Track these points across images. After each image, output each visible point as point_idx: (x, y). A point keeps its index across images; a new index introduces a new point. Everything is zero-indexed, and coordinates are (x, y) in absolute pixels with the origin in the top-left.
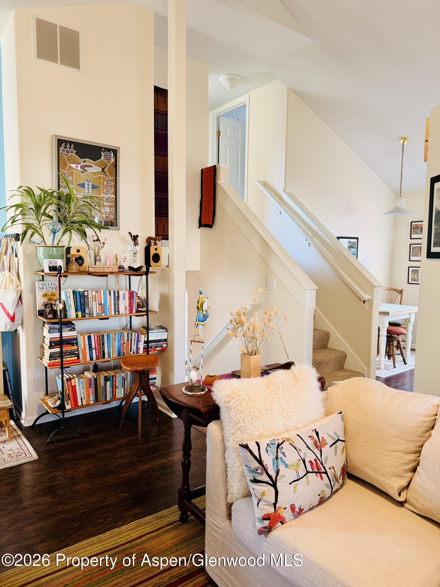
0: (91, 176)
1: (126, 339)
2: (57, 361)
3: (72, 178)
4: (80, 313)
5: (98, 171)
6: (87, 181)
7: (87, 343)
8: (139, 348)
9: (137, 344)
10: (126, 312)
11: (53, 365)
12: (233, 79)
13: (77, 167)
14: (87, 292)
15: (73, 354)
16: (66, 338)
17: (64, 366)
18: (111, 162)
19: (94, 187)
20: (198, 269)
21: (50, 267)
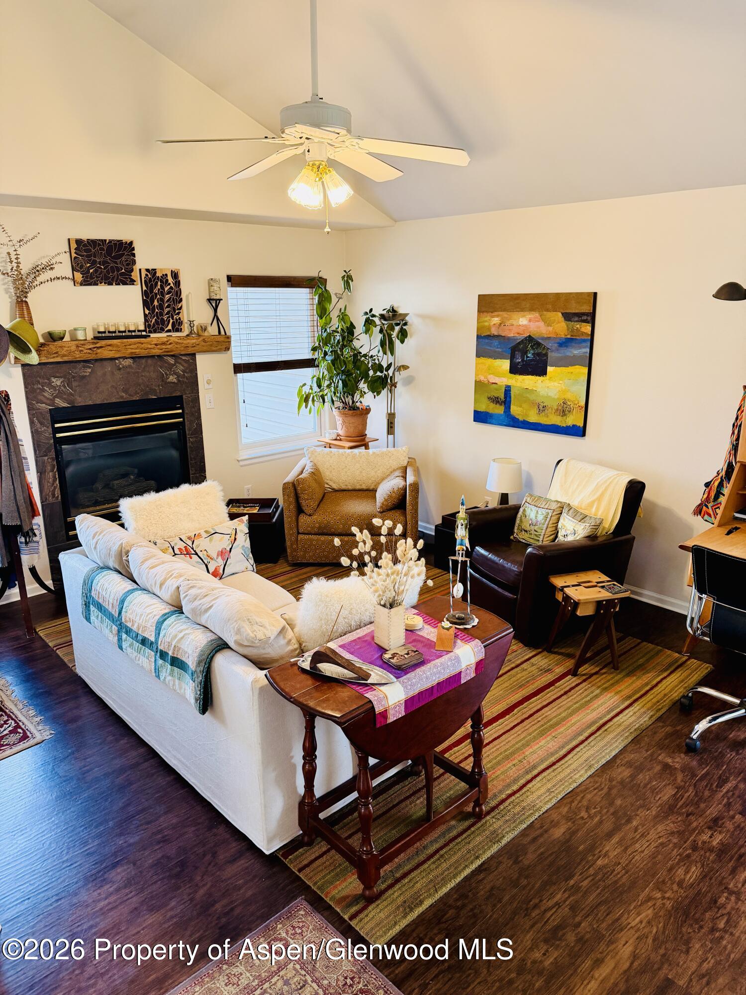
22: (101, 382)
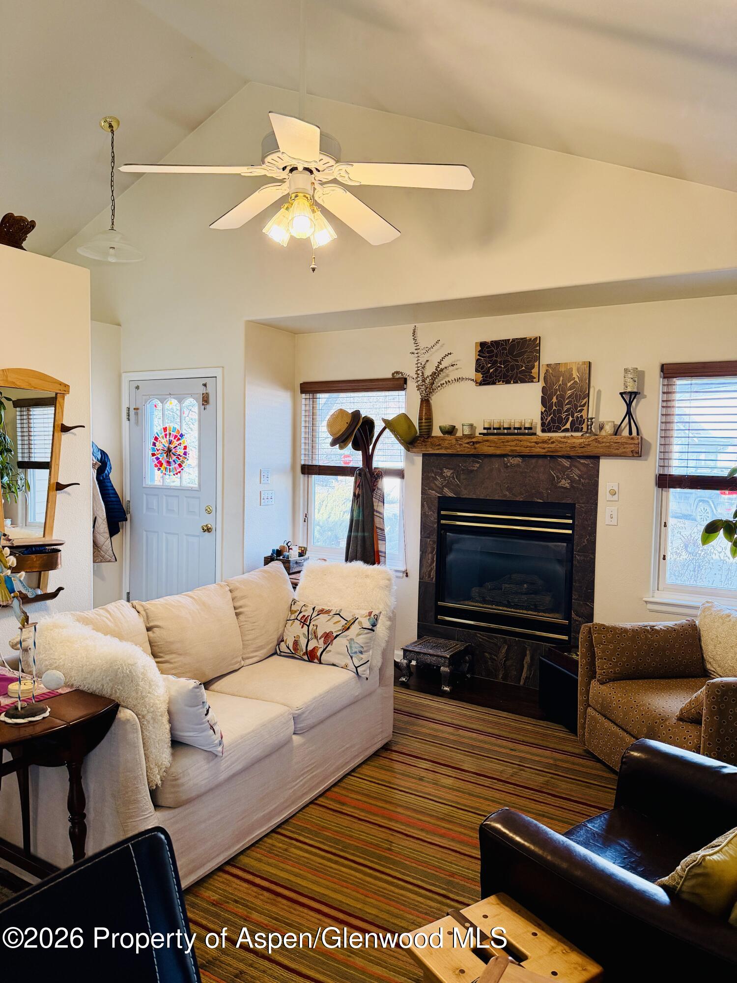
22: (487, 478)
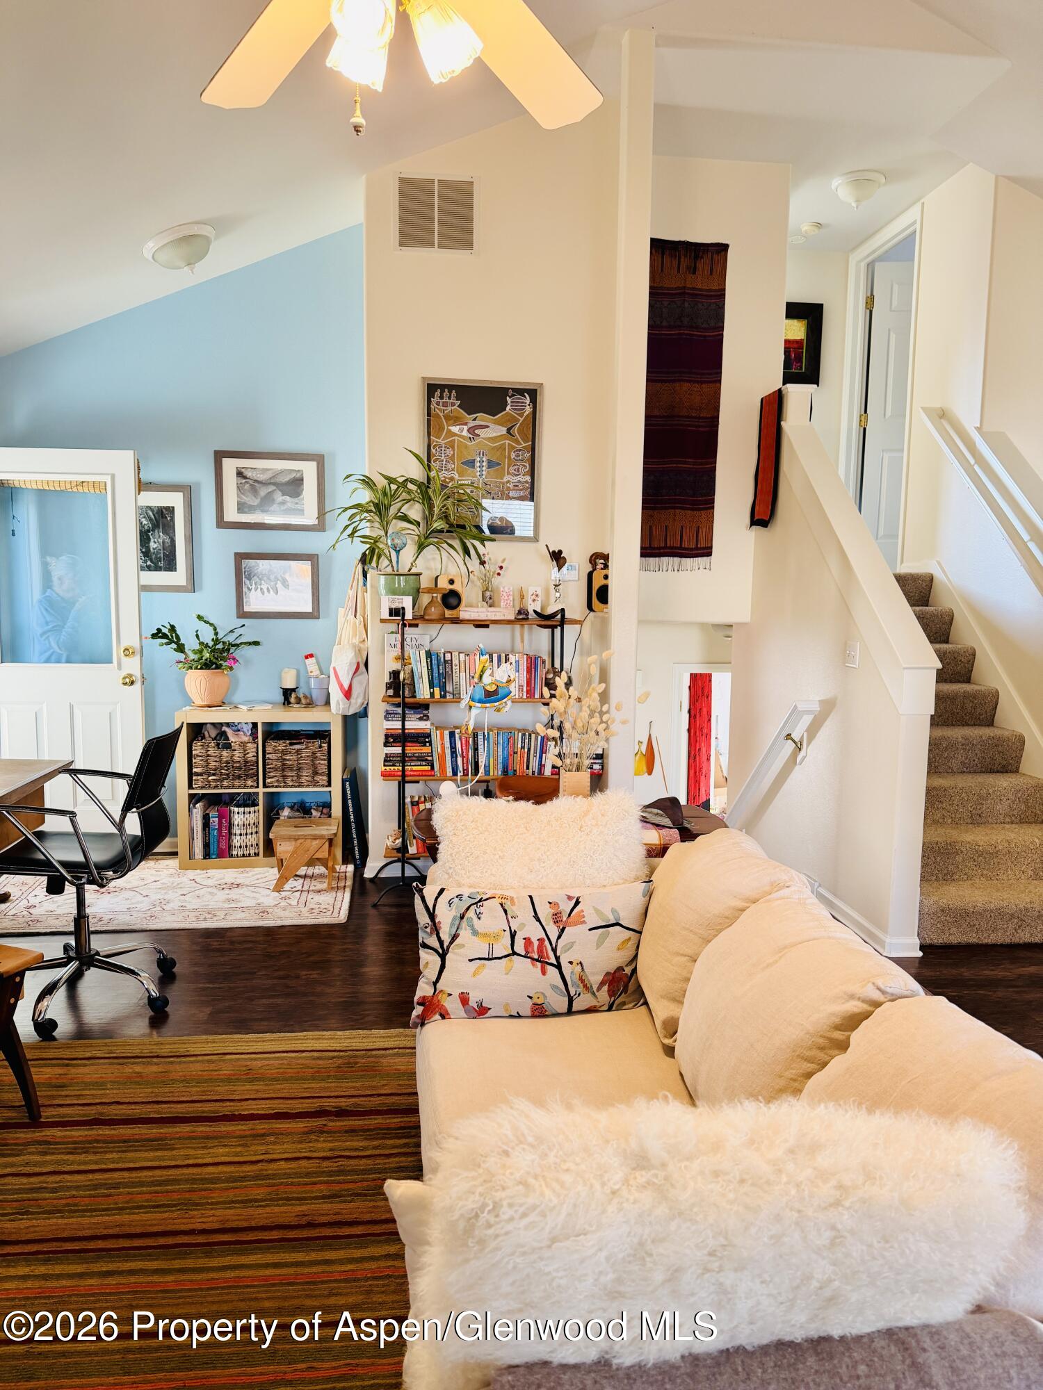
0: (487, 445)
1: (520, 746)
2: (396, 768)
3: (452, 452)
4: (437, 691)
5: (499, 434)
6: (479, 454)
7: (447, 744)
8: (544, 765)
9: (541, 757)
10: (521, 695)
11: (390, 776)
12: (861, 181)
13: (462, 430)
14: (449, 655)
15: (423, 761)
16: (413, 731)
17: (407, 779)
18: (525, 414)
19: (491, 464)
20: (748, 619)
21: (391, 610)
